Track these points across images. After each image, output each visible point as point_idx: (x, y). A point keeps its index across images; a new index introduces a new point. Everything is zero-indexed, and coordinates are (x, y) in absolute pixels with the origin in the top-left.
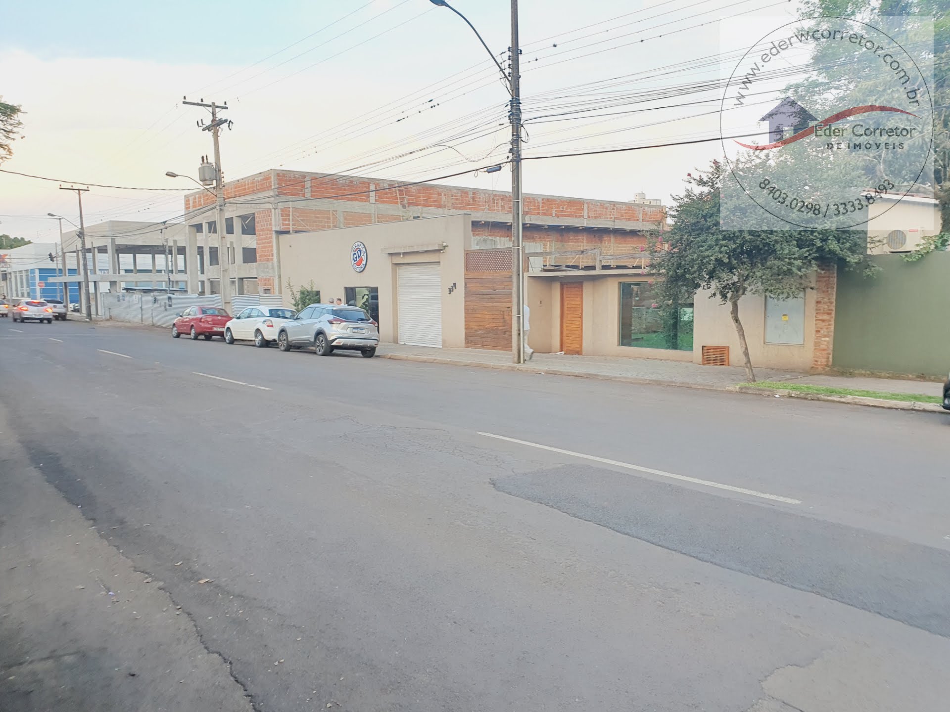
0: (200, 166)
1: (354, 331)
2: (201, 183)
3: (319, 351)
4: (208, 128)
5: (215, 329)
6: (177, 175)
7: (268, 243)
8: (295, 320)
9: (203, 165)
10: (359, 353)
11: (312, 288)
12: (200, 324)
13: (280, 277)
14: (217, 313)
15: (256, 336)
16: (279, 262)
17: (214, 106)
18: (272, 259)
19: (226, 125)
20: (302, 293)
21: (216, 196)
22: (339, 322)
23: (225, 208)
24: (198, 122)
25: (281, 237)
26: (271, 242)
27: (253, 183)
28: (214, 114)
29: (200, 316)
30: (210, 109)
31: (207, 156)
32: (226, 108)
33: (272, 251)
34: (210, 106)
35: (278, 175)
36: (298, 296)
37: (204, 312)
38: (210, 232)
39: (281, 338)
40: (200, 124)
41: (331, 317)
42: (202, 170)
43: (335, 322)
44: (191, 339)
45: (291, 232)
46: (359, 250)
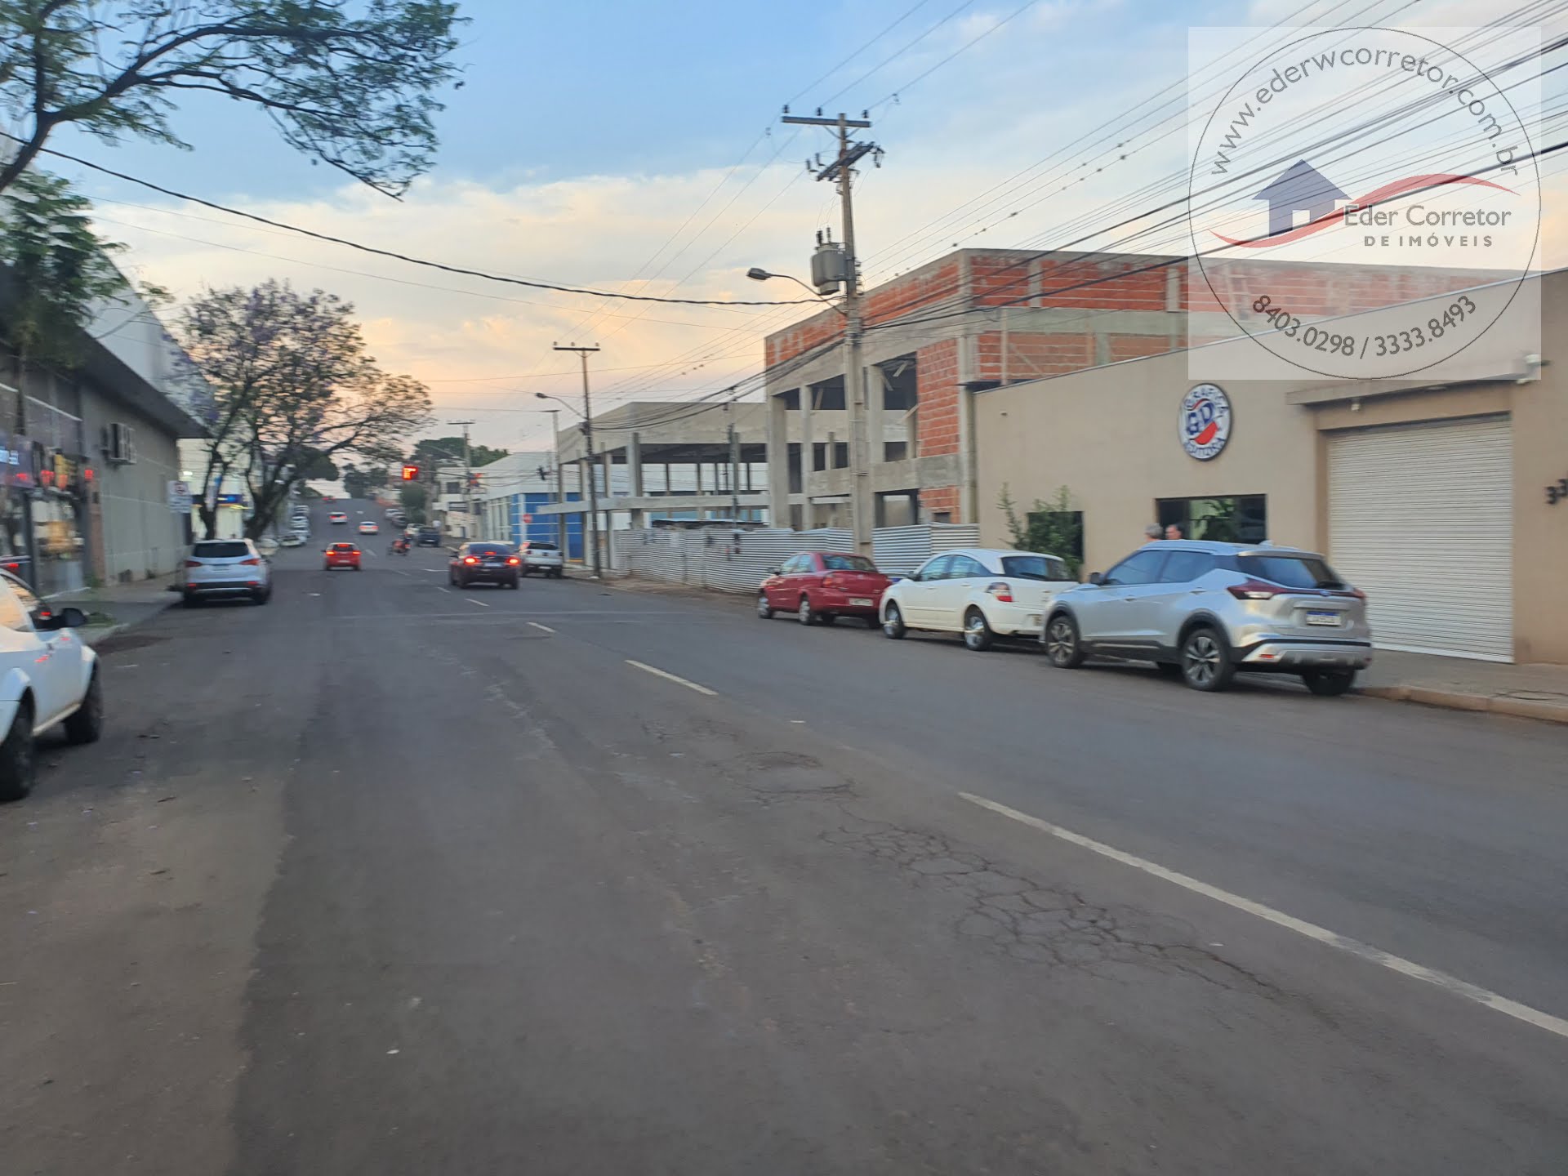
0: (814, 252)
1: (1312, 618)
2: (817, 290)
3: (1200, 677)
4: (828, 174)
5: (853, 602)
6: (770, 276)
7: (947, 413)
8: (1099, 584)
9: (821, 250)
10: (1294, 681)
11: (1063, 506)
12: (823, 590)
13: (974, 485)
14: (849, 565)
15: (968, 623)
16: (973, 451)
17: (843, 122)
18: (955, 448)
19: (869, 156)
20: (1032, 517)
21: (845, 314)
22: (1266, 594)
23: (864, 340)
24: (808, 163)
25: (982, 397)
26: (954, 410)
27: (914, 287)
28: (844, 137)
29: (820, 574)
30: (836, 129)
31: (828, 230)
32: (867, 125)
33: (955, 429)
34: (833, 122)
35: (973, 261)
36: (1024, 526)
37: (826, 562)
38: (813, 408)
39: (1055, 632)
40: (814, 166)
41: (1239, 579)
42: (818, 262)
43: (1253, 594)
44: (798, 621)
45: (1004, 382)
46: (1206, 406)
